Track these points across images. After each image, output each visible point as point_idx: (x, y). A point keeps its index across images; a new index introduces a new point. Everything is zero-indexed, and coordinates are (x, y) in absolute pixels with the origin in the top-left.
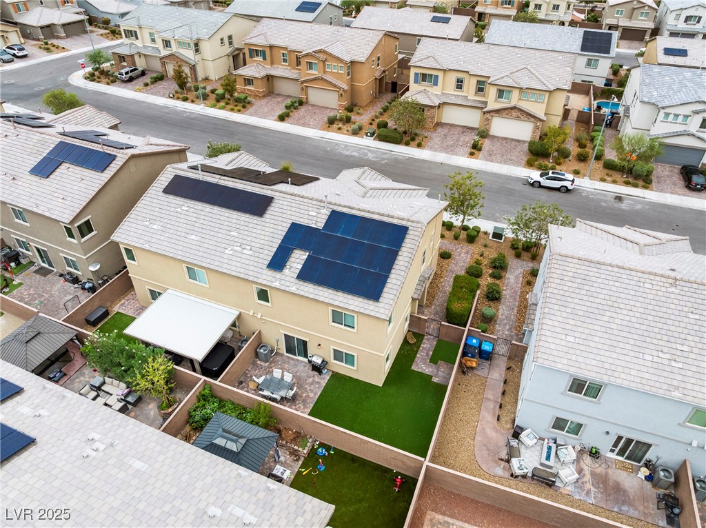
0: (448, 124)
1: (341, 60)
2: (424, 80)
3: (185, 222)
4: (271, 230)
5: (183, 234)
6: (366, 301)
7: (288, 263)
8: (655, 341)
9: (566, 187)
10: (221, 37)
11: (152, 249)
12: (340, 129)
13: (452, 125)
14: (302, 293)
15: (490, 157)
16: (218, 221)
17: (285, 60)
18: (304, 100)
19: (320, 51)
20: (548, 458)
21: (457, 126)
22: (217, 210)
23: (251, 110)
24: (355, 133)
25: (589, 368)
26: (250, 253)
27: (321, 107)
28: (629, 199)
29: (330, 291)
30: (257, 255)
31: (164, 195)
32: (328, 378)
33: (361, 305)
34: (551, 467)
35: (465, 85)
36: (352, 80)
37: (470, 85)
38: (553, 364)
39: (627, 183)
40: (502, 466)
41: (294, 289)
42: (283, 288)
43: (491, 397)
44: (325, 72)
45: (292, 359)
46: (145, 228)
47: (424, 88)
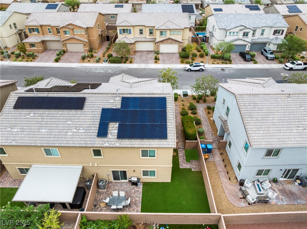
0: (140, 51)
1: (81, 28)
2: (124, 32)
3: (35, 123)
4: (91, 115)
5: (36, 130)
6: (160, 140)
7: (109, 131)
8: (294, 123)
9: (202, 69)
10: (10, 24)
11: (18, 144)
12: (89, 61)
13: (141, 51)
14: (123, 146)
15: (164, 62)
16: (56, 118)
17: (50, 32)
18: (66, 50)
19: (69, 25)
20: (260, 190)
21: (144, 51)
22: (53, 112)
23: (38, 59)
24: (98, 61)
25: (275, 143)
26: (83, 131)
27: (75, 52)
28: (227, 69)
29: (139, 140)
30: (88, 131)
31: (15, 110)
32: (142, 186)
33: (159, 143)
34: (263, 194)
35: (144, 32)
36: (88, 37)
37: (146, 31)
38: (260, 146)
39: (223, 63)
40: (243, 201)
41: (118, 145)
42: (111, 146)
43: (221, 170)
44: (74, 35)
45: (118, 183)
46: (9, 133)
47: (125, 36)
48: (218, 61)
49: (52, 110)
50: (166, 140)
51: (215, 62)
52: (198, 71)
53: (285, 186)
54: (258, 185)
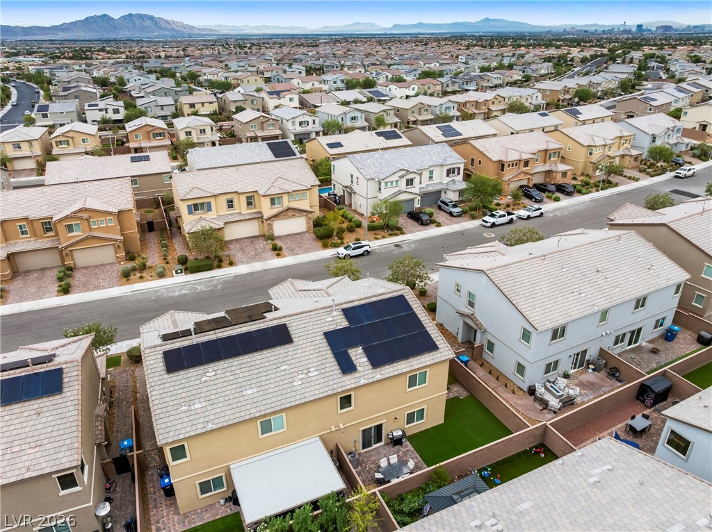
0: (233, 240)
1: (110, 213)
2: (196, 209)
3: (225, 384)
5: (237, 395)
7: (355, 362)
11: (220, 425)
12: (141, 277)
13: (237, 240)
14: (388, 375)
15: (293, 252)
17: (23, 233)
19: (81, 210)
20: (558, 392)
21: (241, 239)
24: (162, 275)
25: (559, 318)
26: (316, 373)
29: (403, 362)
30: (323, 371)
31: (171, 375)
32: (408, 443)
33: (431, 358)
34: (563, 395)
35: (235, 203)
36: (121, 230)
37: (241, 204)
38: (546, 326)
39: (391, 235)
40: (546, 413)
41: (379, 377)
42: (371, 381)
44: (91, 230)
47: (199, 216)
48: (382, 233)
49: (241, 358)
50: (439, 351)
51: (378, 236)
52: (362, 255)
53: (579, 378)
54: (551, 386)
